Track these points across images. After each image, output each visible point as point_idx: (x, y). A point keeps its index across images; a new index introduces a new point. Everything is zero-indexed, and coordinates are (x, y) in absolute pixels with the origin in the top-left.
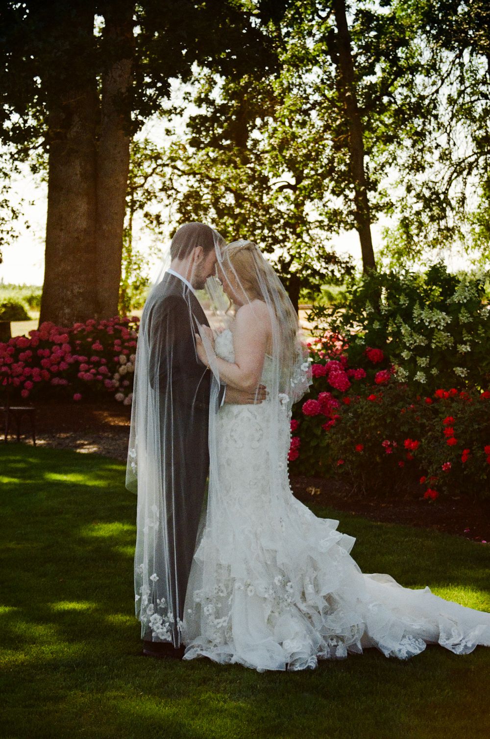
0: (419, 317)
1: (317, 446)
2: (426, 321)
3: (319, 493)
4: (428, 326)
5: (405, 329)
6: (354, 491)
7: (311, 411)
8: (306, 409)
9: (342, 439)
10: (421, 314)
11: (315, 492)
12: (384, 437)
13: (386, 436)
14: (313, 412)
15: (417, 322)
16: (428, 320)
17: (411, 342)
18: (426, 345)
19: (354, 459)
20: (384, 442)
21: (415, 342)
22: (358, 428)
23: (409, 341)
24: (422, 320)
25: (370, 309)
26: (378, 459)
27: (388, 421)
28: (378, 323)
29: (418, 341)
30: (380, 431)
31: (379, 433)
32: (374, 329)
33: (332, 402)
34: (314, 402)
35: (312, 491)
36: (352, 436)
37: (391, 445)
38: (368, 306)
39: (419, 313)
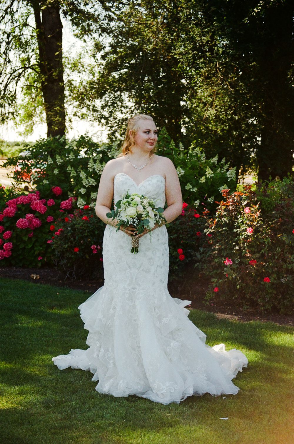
0: (92, 168)
1: (24, 248)
2: (97, 170)
3: (38, 278)
4: (98, 173)
5: (83, 175)
6: (68, 276)
7: (23, 226)
8: (19, 224)
9: (65, 244)
10: (93, 165)
11: (36, 277)
12: (93, 243)
13: (94, 242)
14: (24, 226)
15: (91, 170)
16: (99, 169)
17: (87, 183)
18: (96, 185)
19: (72, 256)
20: (92, 246)
21: (89, 183)
22: (76, 237)
23: (86, 182)
24: (94, 169)
25: (50, 161)
26: (87, 257)
27: (96, 233)
28: (57, 170)
29: (91, 183)
30: (90, 239)
31: (89, 240)
32: (55, 174)
33: (35, 220)
34: (24, 220)
35: (34, 276)
36: (71, 242)
37: (97, 248)
38: (49, 159)
39: (92, 165)
